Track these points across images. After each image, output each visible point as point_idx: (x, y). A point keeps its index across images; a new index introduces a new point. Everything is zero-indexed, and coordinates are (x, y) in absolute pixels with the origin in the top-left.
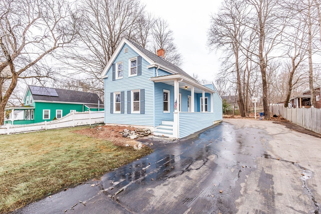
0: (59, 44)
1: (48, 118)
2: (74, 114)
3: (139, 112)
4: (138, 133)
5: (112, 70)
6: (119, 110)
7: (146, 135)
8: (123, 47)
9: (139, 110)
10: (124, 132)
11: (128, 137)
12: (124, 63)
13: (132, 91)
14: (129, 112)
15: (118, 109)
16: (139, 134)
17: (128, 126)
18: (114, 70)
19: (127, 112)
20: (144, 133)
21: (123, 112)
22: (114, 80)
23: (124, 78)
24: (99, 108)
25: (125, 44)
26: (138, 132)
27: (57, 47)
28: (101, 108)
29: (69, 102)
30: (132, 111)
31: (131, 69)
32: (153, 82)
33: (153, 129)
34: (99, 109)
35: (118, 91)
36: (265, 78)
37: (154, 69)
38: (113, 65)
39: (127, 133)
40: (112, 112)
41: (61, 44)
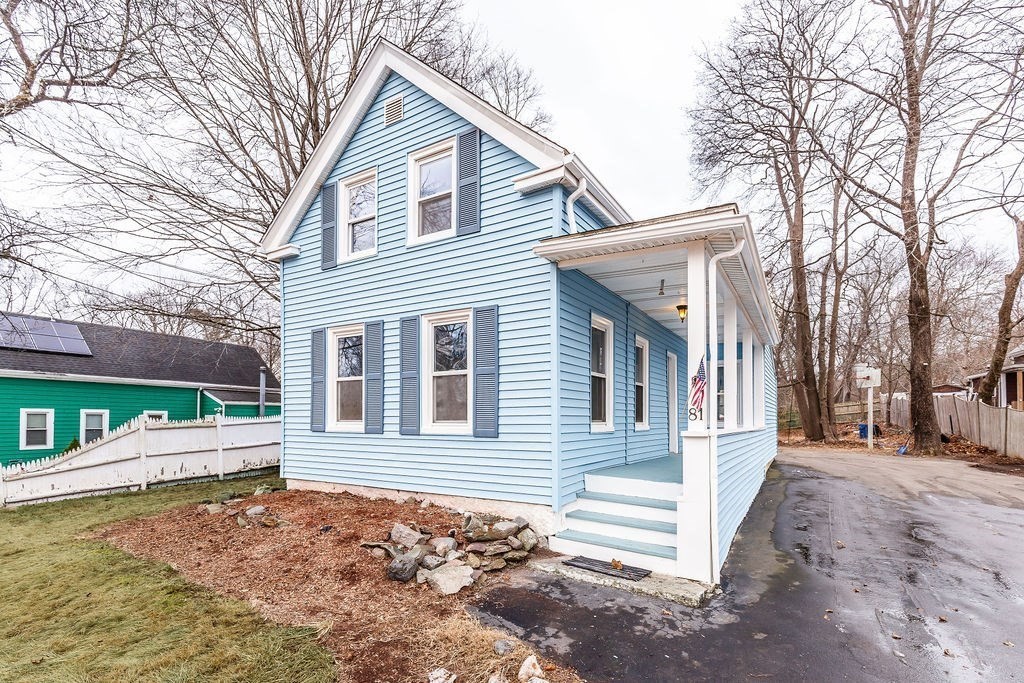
0: (46, 84)
1: (44, 443)
2: (142, 429)
3: (466, 428)
4: (474, 552)
5: (319, 218)
6: (357, 416)
7: (513, 560)
8: (379, 94)
9: (465, 418)
10: (395, 544)
11: (420, 579)
12: (382, 176)
13: (424, 321)
14: (410, 426)
15: (350, 408)
16: (479, 554)
17: (406, 497)
18: (329, 214)
19: (397, 428)
20: (505, 548)
21: (376, 427)
22: (329, 264)
23: (381, 255)
24: (262, 402)
25: (390, 75)
26: (470, 541)
27: (37, 100)
28: (270, 404)
29: (137, 377)
30: (427, 424)
31: (423, 205)
32: (548, 268)
33: (546, 523)
34: (262, 409)
35: (351, 319)
36: (927, 292)
37: (557, 195)
38: (325, 191)
39: (414, 554)
40: (317, 425)
41: (59, 83)
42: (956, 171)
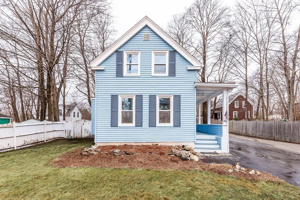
3: (170, 125)
5: (115, 60)
6: (131, 122)
8: (141, 30)
12: (142, 54)
13: (157, 96)
14: (152, 124)
15: (127, 120)
17: (151, 144)
19: (148, 125)
21: (140, 125)
22: (120, 75)
23: (141, 76)
25: (147, 27)
31: (155, 65)
32: (194, 88)
33: (192, 146)
35: (129, 93)
37: (196, 72)
38: (118, 52)
40: (114, 125)
42: (211, 72)
